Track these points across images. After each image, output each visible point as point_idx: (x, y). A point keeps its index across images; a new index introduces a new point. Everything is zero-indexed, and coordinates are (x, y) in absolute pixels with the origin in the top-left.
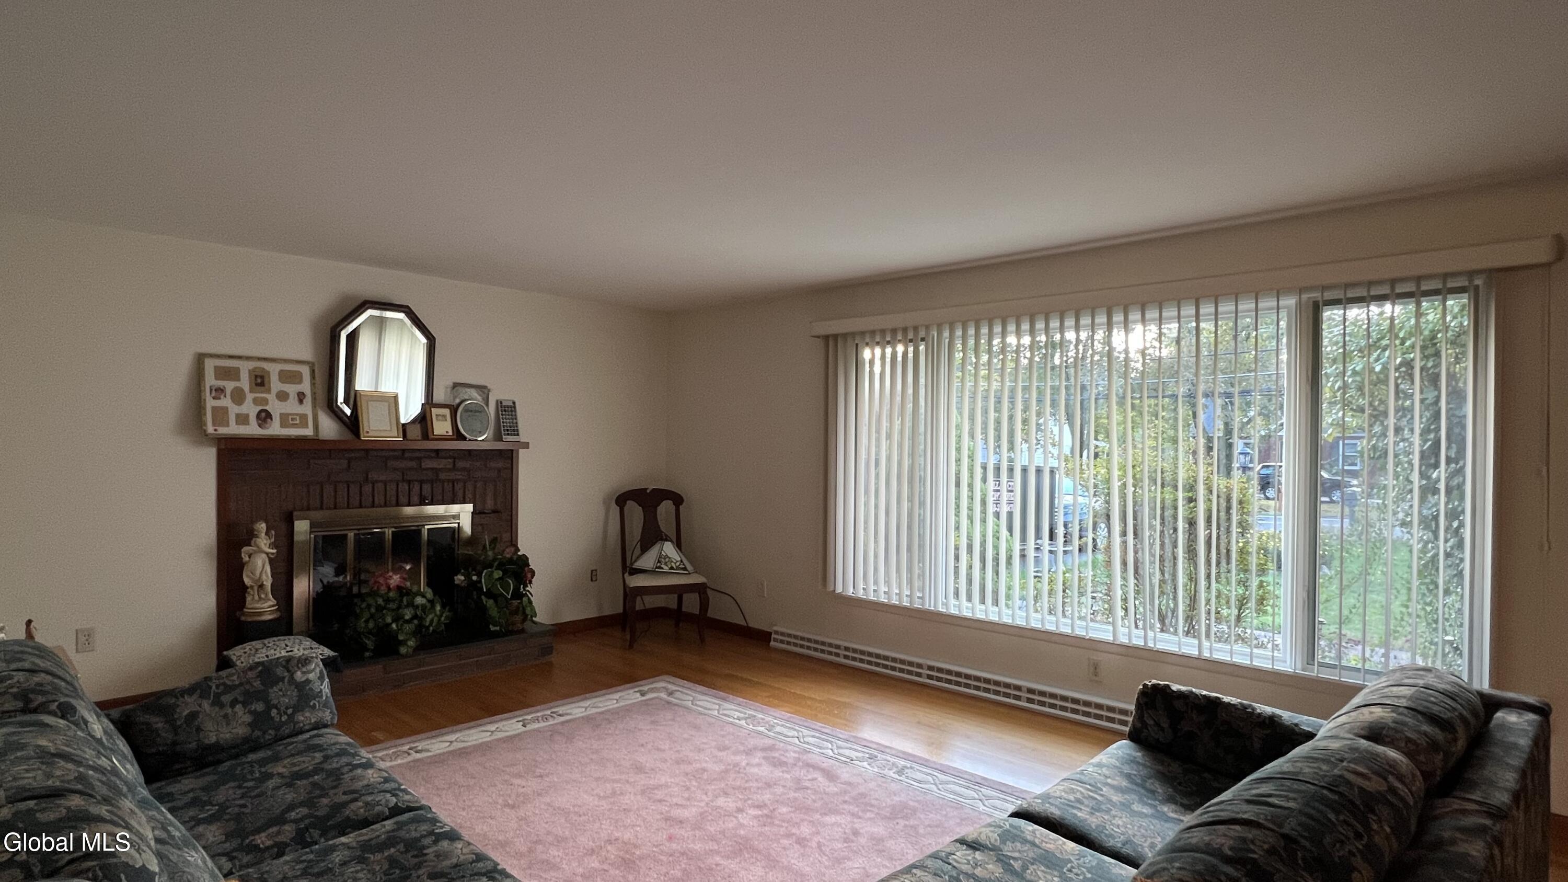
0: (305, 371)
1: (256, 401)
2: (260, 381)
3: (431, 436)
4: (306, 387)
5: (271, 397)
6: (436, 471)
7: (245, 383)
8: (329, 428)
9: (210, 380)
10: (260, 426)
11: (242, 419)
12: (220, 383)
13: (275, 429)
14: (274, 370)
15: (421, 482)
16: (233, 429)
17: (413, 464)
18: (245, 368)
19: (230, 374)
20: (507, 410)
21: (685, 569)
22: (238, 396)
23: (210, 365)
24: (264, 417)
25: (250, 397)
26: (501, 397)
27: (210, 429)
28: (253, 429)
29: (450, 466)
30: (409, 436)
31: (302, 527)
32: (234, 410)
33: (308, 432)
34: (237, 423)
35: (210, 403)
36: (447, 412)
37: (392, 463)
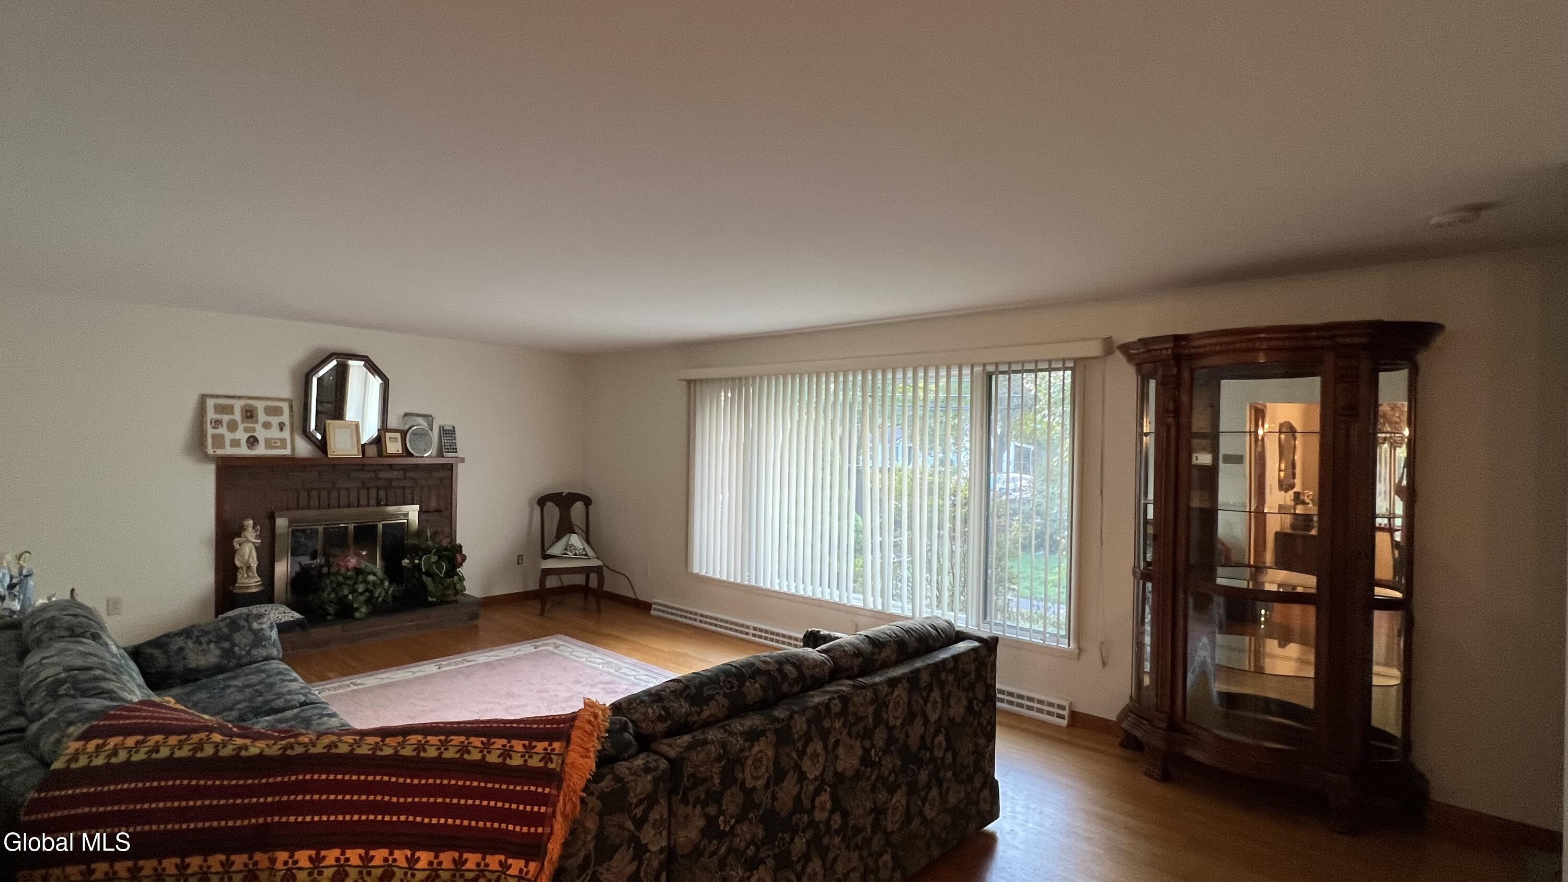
0: (285, 406)
1: (246, 430)
2: (249, 414)
3: (384, 453)
4: (285, 418)
5: (258, 427)
6: (390, 480)
7: (237, 416)
8: (303, 449)
9: (211, 415)
10: (249, 448)
11: (235, 443)
12: (219, 417)
13: (261, 450)
14: (260, 406)
15: (378, 489)
16: (229, 451)
17: (372, 475)
18: (238, 405)
19: (228, 409)
20: (448, 433)
21: (586, 555)
22: (232, 426)
23: (210, 403)
24: (253, 441)
25: (241, 426)
26: (442, 423)
27: (210, 451)
28: (243, 451)
29: (401, 476)
30: (367, 455)
31: (281, 523)
32: (228, 436)
33: (287, 452)
34: (231, 446)
35: (210, 431)
36: (398, 435)
37: (354, 474)
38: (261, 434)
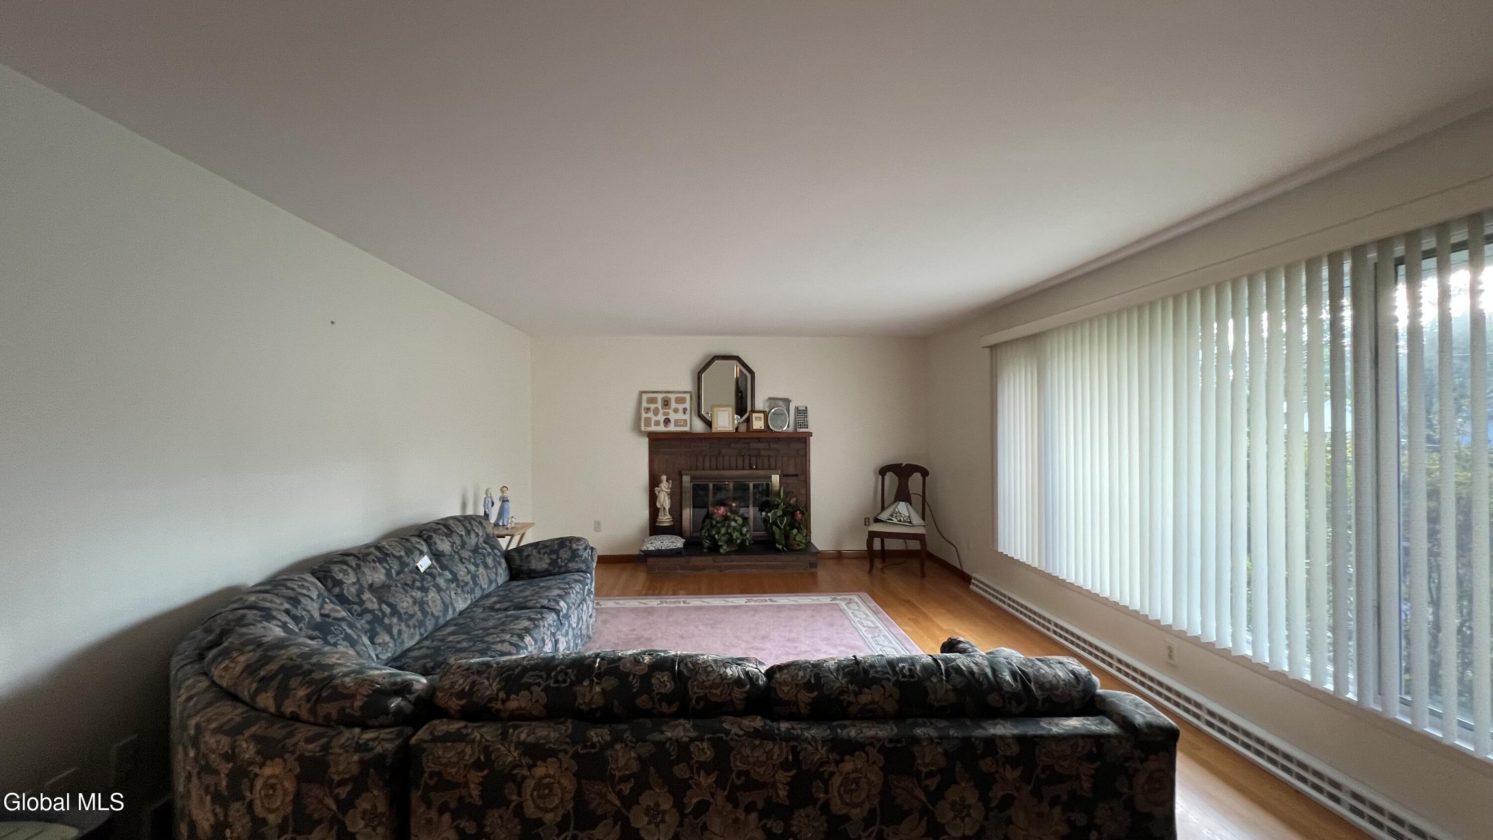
0: (688, 396)
1: (664, 414)
2: (666, 403)
3: (751, 430)
4: (687, 405)
5: (671, 411)
6: (759, 450)
7: (659, 405)
8: (699, 427)
9: (645, 404)
10: (665, 426)
11: (657, 423)
12: (648, 406)
13: (672, 428)
14: (673, 397)
15: (750, 457)
16: (653, 428)
17: (745, 445)
18: (660, 397)
19: (652, 401)
20: (802, 413)
21: (910, 522)
22: (656, 412)
23: (645, 396)
24: (667, 421)
25: (661, 411)
26: (798, 405)
27: (643, 428)
28: (661, 428)
29: (766, 447)
30: (739, 430)
31: (686, 479)
32: (654, 418)
33: (687, 429)
34: (655, 425)
35: (644, 415)
36: (762, 415)
37: (733, 445)
38: (673, 417)
